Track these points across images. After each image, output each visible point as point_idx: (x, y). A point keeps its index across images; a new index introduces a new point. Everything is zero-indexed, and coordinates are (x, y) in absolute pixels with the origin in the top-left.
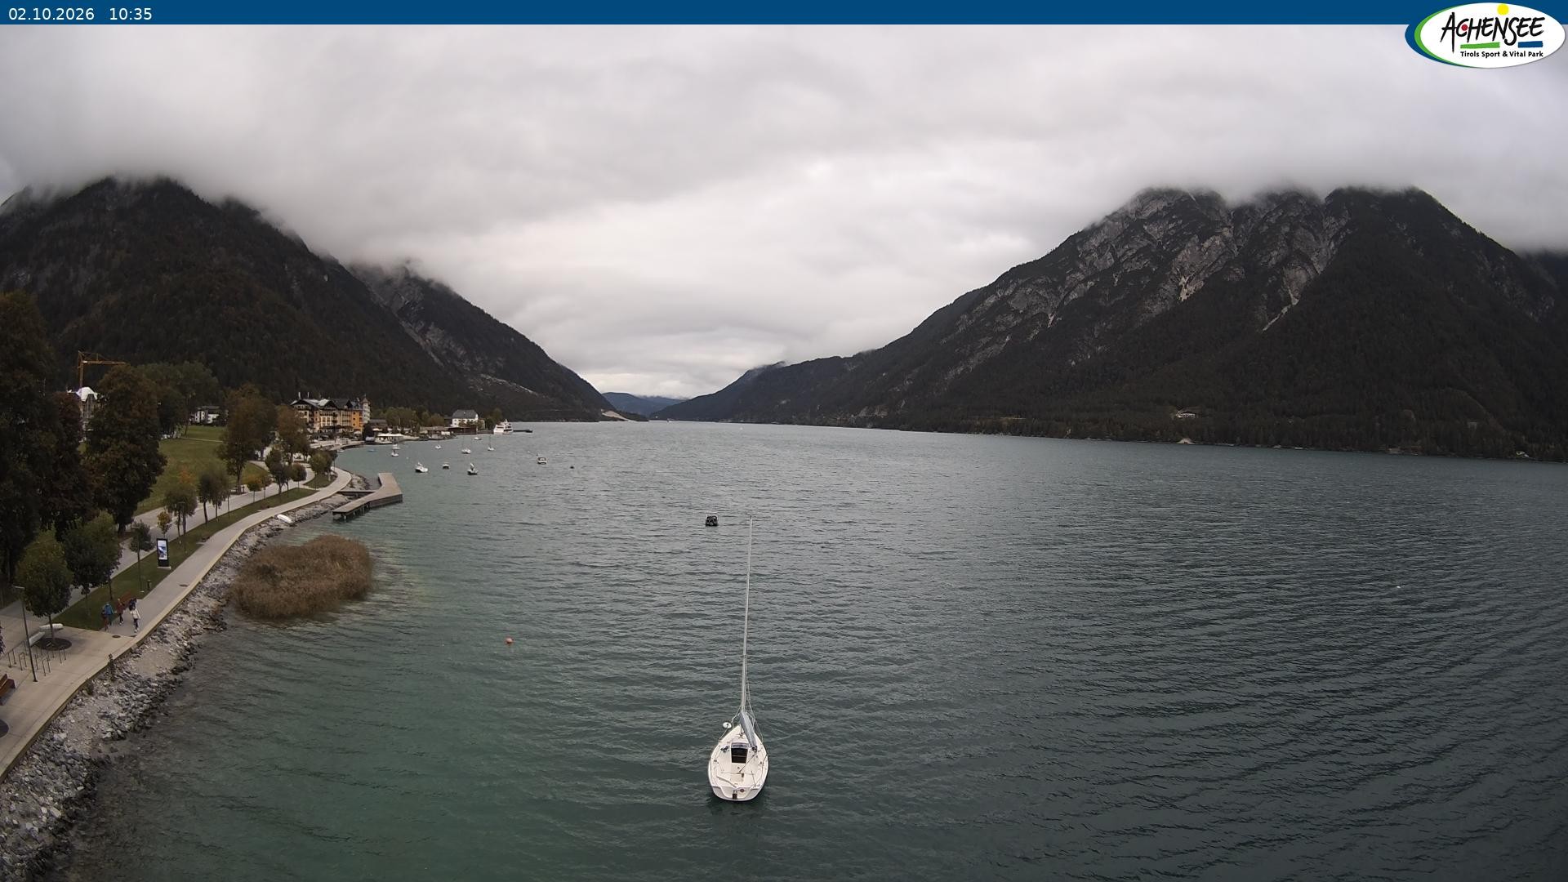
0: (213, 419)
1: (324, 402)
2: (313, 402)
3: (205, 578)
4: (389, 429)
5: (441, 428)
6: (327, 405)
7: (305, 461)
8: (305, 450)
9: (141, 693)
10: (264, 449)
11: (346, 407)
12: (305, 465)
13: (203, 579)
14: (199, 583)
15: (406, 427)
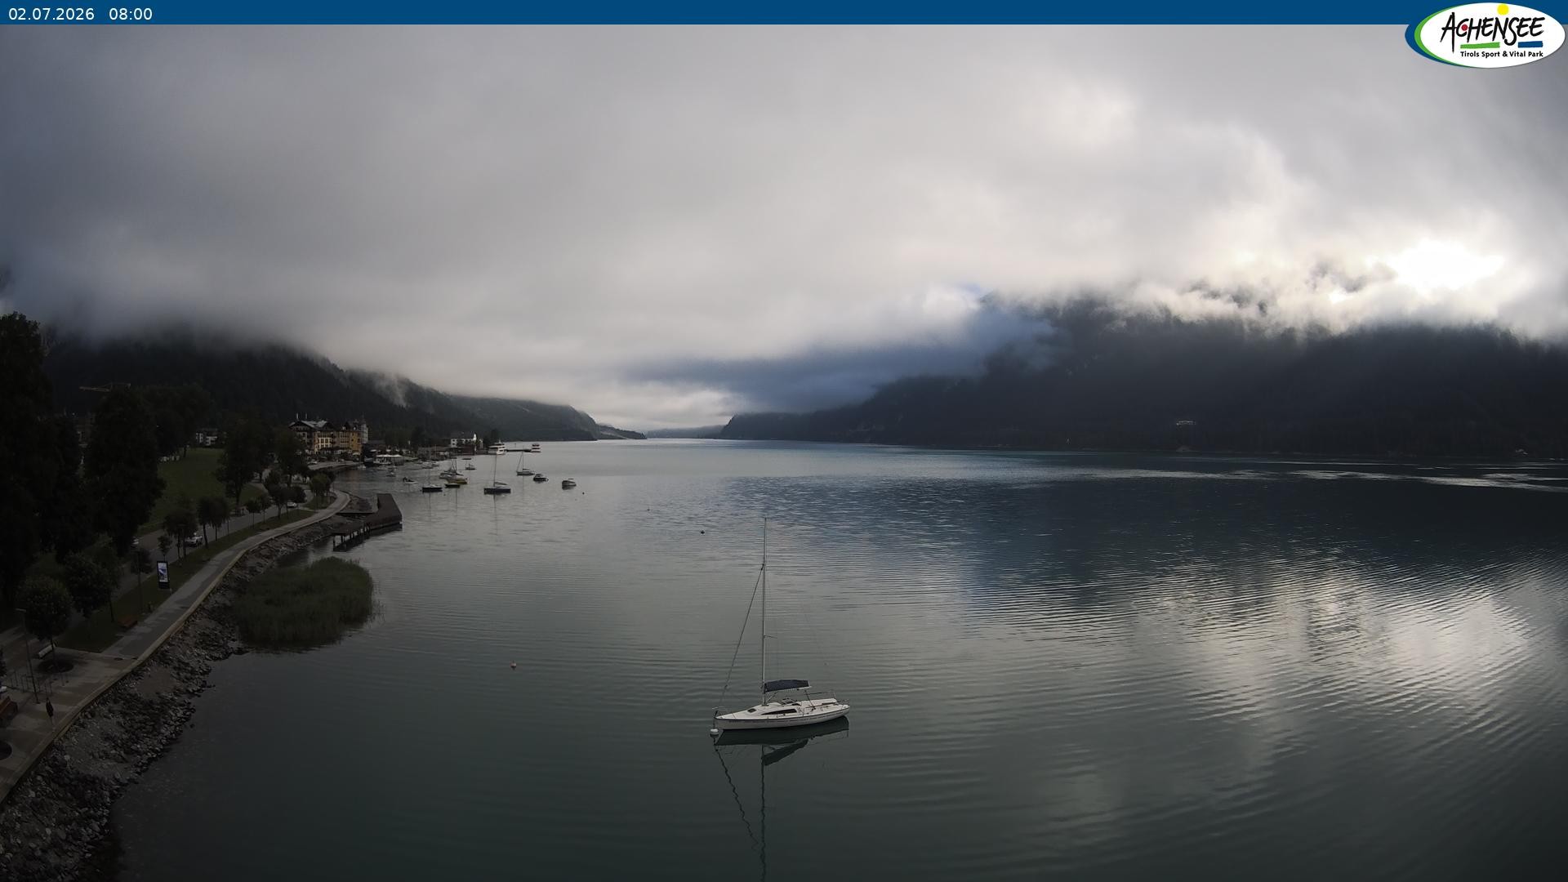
0: (212, 441)
1: (322, 423)
2: (311, 424)
3: (206, 600)
4: (388, 451)
5: (440, 448)
6: (325, 426)
7: (304, 483)
8: (305, 472)
9: (144, 714)
10: (263, 470)
11: (344, 428)
12: (304, 487)
13: (204, 601)
14: (200, 605)
15: (404, 448)
